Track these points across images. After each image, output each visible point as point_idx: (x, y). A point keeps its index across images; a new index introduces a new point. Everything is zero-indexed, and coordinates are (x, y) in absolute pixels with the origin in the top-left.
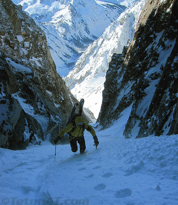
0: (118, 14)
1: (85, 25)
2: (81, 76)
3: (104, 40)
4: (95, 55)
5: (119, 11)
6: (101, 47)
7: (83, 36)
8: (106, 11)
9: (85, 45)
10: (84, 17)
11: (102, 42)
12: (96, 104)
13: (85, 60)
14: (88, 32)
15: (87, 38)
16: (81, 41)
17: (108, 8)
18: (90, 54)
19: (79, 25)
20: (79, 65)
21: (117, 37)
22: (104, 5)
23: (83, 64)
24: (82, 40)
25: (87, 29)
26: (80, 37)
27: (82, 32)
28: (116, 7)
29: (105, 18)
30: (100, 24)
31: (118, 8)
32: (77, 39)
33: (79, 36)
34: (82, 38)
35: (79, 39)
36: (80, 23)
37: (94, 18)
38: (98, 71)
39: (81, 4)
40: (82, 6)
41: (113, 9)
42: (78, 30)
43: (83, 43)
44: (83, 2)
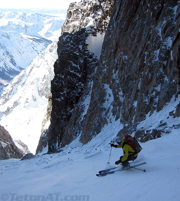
0: (45, 47)
1: (11, 57)
2: (8, 107)
3: (33, 68)
4: (24, 84)
5: (46, 44)
6: (30, 75)
7: (9, 67)
8: (32, 45)
9: (11, 77)
10: (9, 48)
11: (31, 70)
12: (28, 136)
13: (12, 89)
14: (15, 64)
15: (13, 69)
16: (6, 73)
17: (34, 42)
18: (17, 83)
19: (4, 57)
20: (6, 95)
21: (47, 64)
22: (30, 39)
23: (9, 94)
24: (8, 71)
25: (13, 61)
26: (5, 69)
27: (7, 64)
28: (42, 41)
29: (31, 51)
30: (27, 56)
31: (44, 42)
32: (1, 71)
33: (4, 67)
34: (7, 69)
35: (5, 70)
36: (5, 54)
37: (20, 51)
38: (28, 101)
39: (5, 37)
40: (6, 39)
41: (39, 43)
42: (2, 62)
43: (9, 75)
44: (7, 34)
